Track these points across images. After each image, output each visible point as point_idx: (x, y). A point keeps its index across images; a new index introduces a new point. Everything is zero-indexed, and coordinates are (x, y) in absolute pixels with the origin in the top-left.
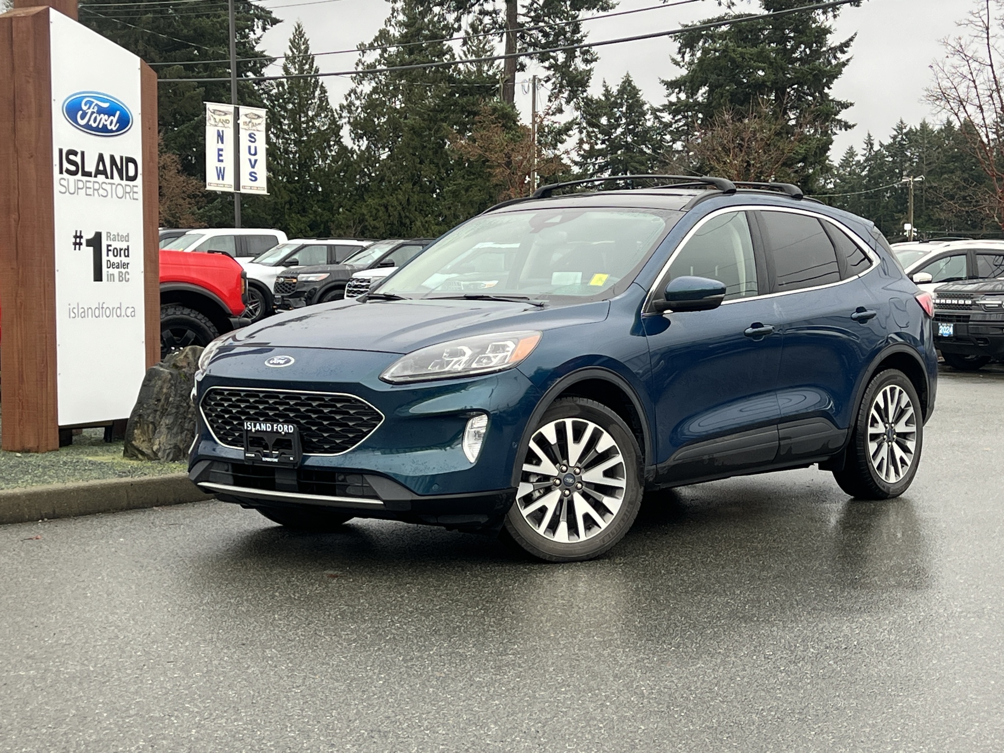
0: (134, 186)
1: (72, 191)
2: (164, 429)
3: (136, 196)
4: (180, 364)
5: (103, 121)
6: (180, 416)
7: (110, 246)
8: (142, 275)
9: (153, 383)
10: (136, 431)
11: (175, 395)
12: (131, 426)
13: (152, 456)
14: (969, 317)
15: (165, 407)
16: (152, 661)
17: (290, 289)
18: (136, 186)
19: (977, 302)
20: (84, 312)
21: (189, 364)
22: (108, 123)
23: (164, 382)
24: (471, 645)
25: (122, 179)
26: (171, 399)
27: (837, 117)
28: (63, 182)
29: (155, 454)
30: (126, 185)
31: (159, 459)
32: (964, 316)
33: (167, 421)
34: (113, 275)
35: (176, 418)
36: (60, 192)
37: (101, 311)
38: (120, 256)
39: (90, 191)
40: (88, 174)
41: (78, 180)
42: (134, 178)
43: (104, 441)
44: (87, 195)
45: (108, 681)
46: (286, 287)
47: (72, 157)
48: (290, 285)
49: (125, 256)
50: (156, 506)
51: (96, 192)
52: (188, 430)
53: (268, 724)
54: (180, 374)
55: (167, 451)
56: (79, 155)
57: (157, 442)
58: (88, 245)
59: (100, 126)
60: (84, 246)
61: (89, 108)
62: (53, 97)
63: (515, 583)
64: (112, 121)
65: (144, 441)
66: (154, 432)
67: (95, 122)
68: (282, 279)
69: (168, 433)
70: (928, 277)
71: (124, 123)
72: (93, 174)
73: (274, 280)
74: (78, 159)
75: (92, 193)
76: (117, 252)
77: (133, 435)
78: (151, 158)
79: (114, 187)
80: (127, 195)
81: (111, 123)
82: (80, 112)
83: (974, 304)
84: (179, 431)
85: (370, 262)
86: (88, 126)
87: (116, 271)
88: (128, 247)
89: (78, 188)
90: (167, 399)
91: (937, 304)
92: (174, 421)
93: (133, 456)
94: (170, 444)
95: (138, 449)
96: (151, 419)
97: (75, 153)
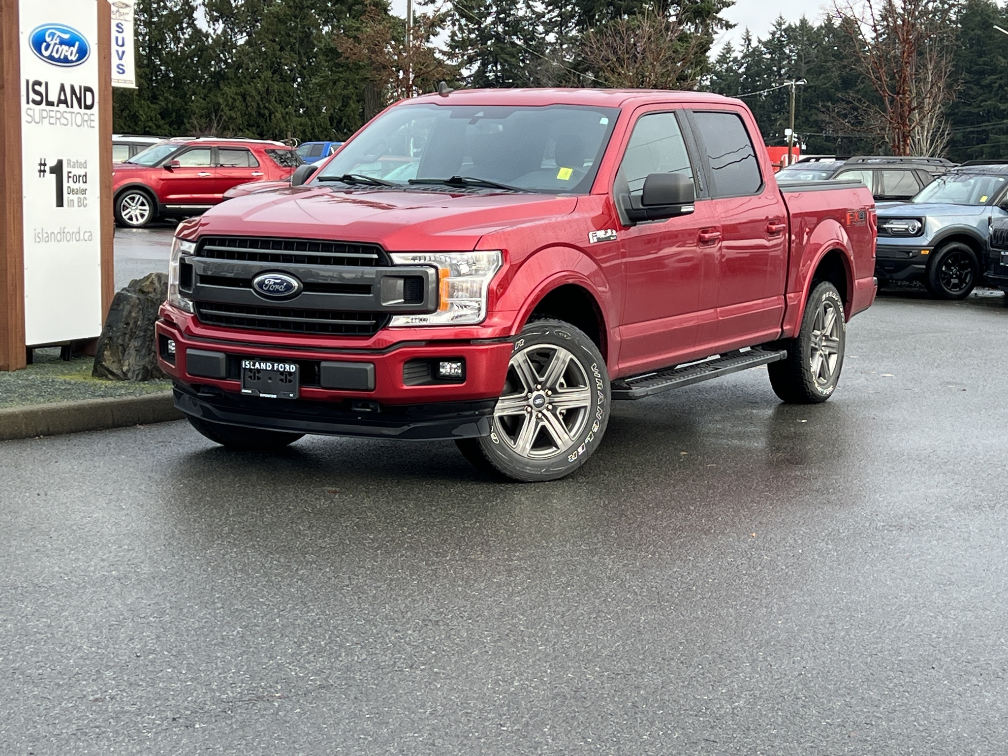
0: (91, 114)
1: (37, 120)
2: (133, 352)
3: (93, 124)
4: (146, 290)
5: (64, 51)
6: (148, 339)
7: (70, 172)
8: (99, 200)
9: (121, 307)
10: (106, 353)
11: (143, 319)
12: (101, 347)
13: (122, 376)
15: (134, 330)
18: (93, 115)
21: (155, 289)
23: (132, 306)
24: (479, 553)
25: (81, 107)
26: (139, 323)
27: (719, 16)
28: (29, 112)
29: (125, 374)
30: (85, 114)
31: (129, 380)
33: (135, 343)
35: (144, 342)
36: (27, 122)
37: (63, 235)
38: (79, 182)
39: (53, 120)
40: (52, 104)
41: (43, 110)
42: (91, 107)
43: (63, 359)
44: (50, 124)
47: (37, 88)
49: (84, 182)
50: (139, 424)
51: (58, 120)
53: (336, 615)
54: (147, 299)
55: (137, 372)
56: (44, 86)
57: (126, 363)
58: (51, 172)
60: (47, 173)
61: (52, 40)
62: (21, 30)
63: (497, 500)
64: (72, 51)
65: (114, 362)
66: (123, 354)
67: (57, 52)
69: (137, 355)
71: (83, 53)
72: (56, 104)
74: (42, 89)
75: (54, 122)
76: (77, 178)
77: (103, 356)
78: (106, 87)
79: (74, 115)
80: (85, 123)
81: (71, 55)
82: (44, 44)
84: (147, 353)
86: (51, 57)
87: (74, 197)
88: (86, 173)
89: (43, 118)
90: (136, 322)
92: (141, 344)
93: (103, 375)
94: (139, 366)
95: (108, 370)
96: (120, 341)
97: (40, 84)
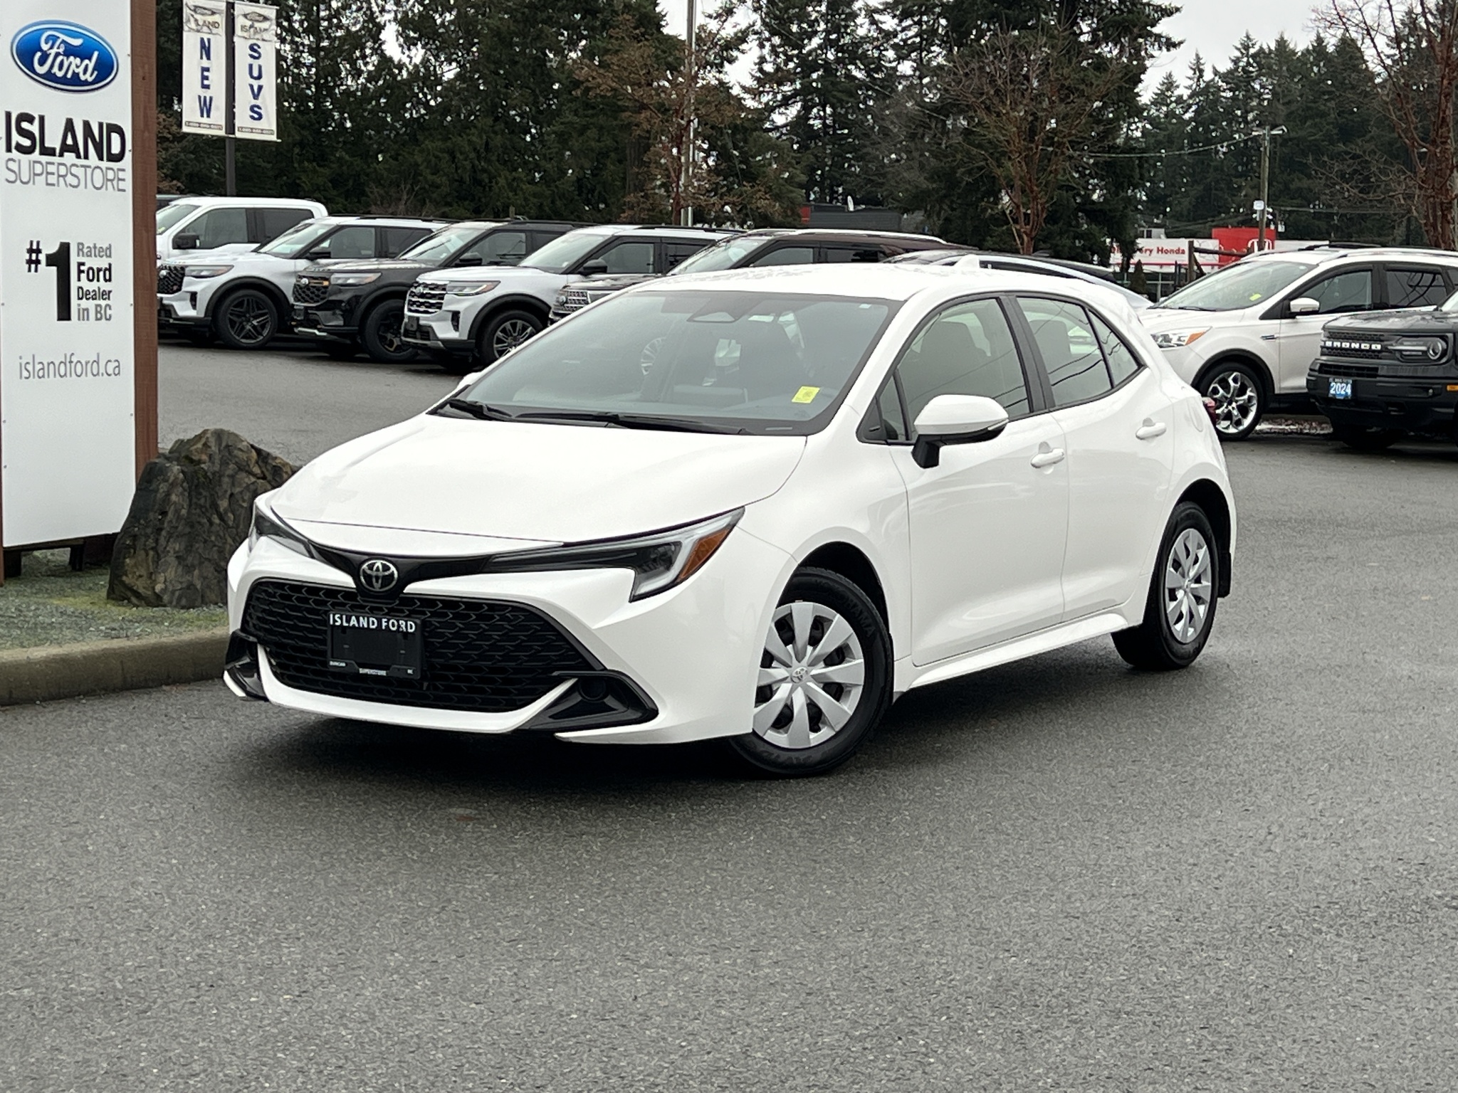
0: (119, 170)
1: (25, 180)
2: (171, 559)
3: (122, 185)
4: (196, 457)
5: (73, 67)
6: (197, 538)
7: (83, 264)
8: (131, 310)
9: (153, 486)
10: (128, 561)
11: (190, 505)
12: (120, 552)
13: (153, 600)
14: (1376, 369)
15: (174, 524)
16: (211, 973)
17: (318, 296)
18: (123, 170)
19: (1390, 347)
20: (43, 369)
21: (210, 457)
22: (80, 70)
23: (172, 485)
25: (101, 158)
26: (183, 511)
27: (1156, 30)
28: (11, 165)
29: (158, 596)
30: (107, 169)
31: (165, 606)
32: (1369, 369)
33: (176, 546)
34: (87, 310)
35: (191, 542)
36: (7, 181)
37: (68, 366)
38: (98, 280)
39: (52, 179)
40: (51, 152)
41: (35, 162)
42: (119, 158)
43: (69, 569)
44: (48, 184)
45: (150, 1008)
46: (313, 293)
47: (25, 125)
48: (318, 289)
49: (106, 280)
50: (167, 684)
51: (61, 179)
52: (209, 560)
54: (197, 472)
55: (177, 594)
56: (37, 122)
57: (161, 579)
58: (48, 264)
59: (69, 76)
60: (42, 266)
61: (52, 48)
63: (749, 835)
64: (86, 67)
65: (140, 576)
66: (156, 563)
67: (60, 68)
68: (305, 281)
69: (179, 563)
70: (1313, 303)
71: (105, 69)
72: (58, 151)
73: (293, 281)
74: (34, 128)
75: (55, 182)
76: (93, 274)
77: (123, 566)
78: (146, 125)
79: (89, 171)
80: (109, 183)
81: (86, 70)
82: (39, 54)
83: (1384, 349)
84: (196, 562)
85: (444, 256)
86: (49, 76)
87: (90, 304)
88: (110, 265)
89: (35, 175)
90: (177, 511)
91: (1328, 348)
92: (187, 546)
93: (124, 599)
94: (181, 583)
95: (131, 589)
96: (151, 542)
97: (30, 119)
